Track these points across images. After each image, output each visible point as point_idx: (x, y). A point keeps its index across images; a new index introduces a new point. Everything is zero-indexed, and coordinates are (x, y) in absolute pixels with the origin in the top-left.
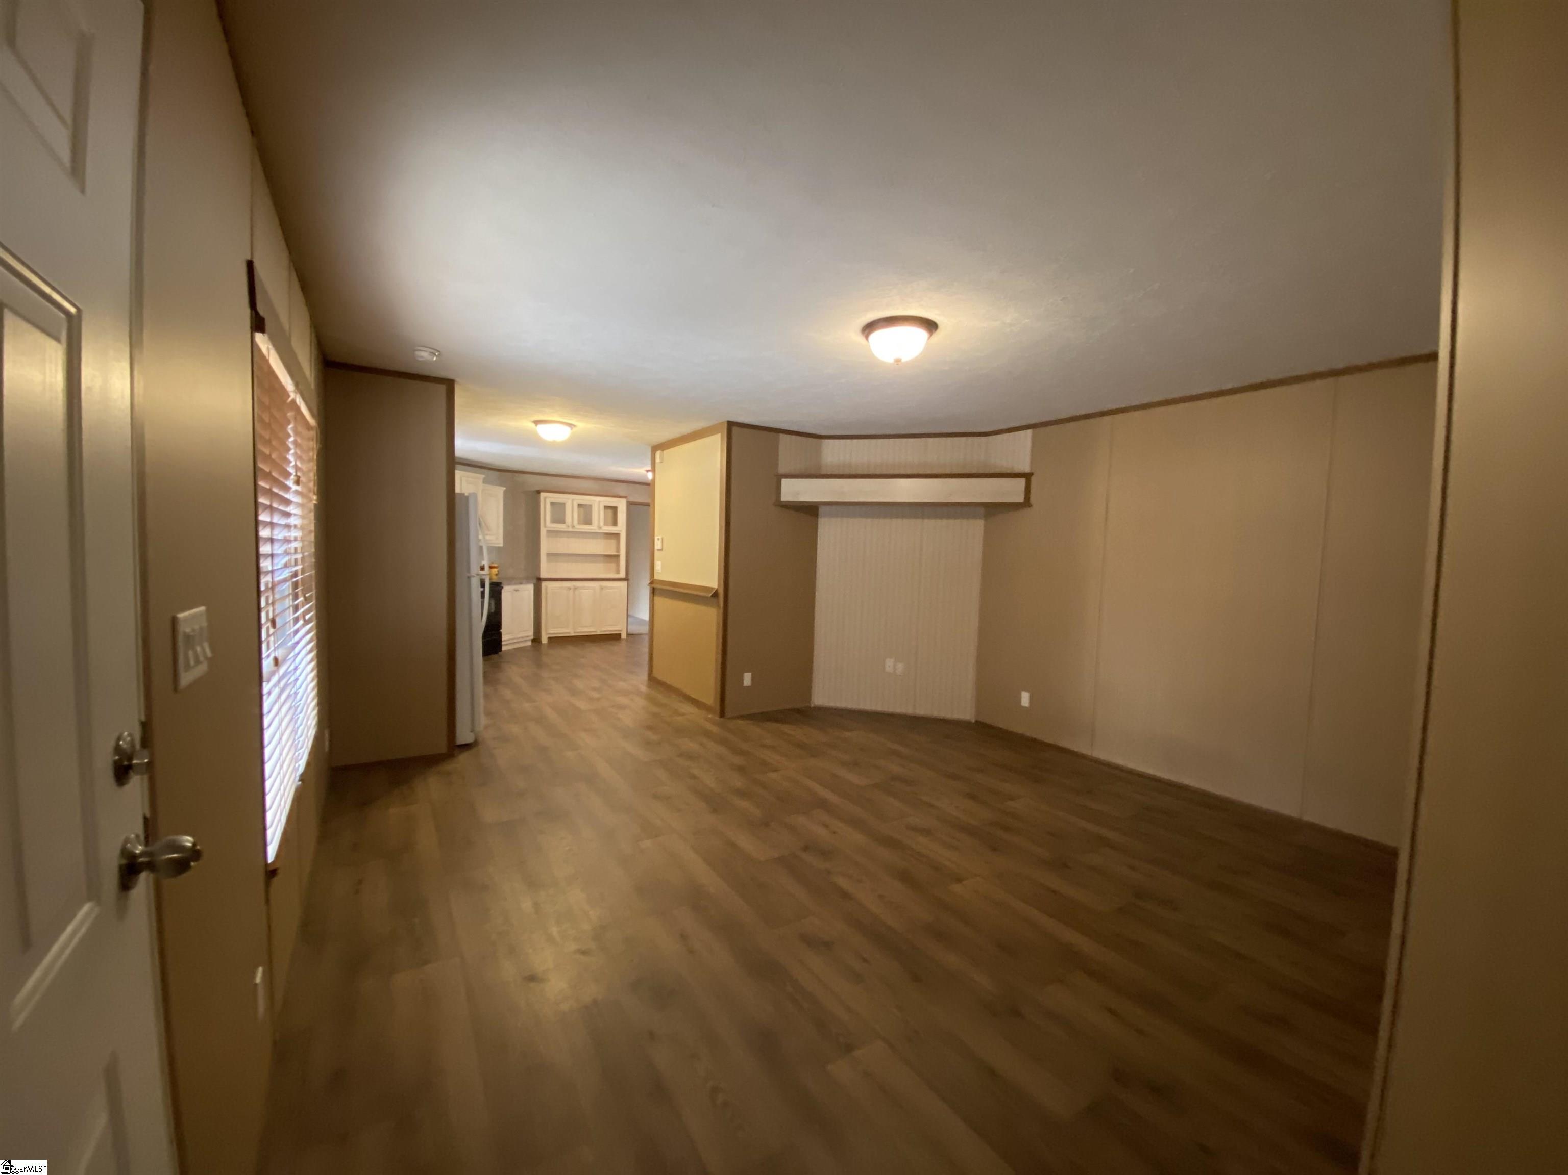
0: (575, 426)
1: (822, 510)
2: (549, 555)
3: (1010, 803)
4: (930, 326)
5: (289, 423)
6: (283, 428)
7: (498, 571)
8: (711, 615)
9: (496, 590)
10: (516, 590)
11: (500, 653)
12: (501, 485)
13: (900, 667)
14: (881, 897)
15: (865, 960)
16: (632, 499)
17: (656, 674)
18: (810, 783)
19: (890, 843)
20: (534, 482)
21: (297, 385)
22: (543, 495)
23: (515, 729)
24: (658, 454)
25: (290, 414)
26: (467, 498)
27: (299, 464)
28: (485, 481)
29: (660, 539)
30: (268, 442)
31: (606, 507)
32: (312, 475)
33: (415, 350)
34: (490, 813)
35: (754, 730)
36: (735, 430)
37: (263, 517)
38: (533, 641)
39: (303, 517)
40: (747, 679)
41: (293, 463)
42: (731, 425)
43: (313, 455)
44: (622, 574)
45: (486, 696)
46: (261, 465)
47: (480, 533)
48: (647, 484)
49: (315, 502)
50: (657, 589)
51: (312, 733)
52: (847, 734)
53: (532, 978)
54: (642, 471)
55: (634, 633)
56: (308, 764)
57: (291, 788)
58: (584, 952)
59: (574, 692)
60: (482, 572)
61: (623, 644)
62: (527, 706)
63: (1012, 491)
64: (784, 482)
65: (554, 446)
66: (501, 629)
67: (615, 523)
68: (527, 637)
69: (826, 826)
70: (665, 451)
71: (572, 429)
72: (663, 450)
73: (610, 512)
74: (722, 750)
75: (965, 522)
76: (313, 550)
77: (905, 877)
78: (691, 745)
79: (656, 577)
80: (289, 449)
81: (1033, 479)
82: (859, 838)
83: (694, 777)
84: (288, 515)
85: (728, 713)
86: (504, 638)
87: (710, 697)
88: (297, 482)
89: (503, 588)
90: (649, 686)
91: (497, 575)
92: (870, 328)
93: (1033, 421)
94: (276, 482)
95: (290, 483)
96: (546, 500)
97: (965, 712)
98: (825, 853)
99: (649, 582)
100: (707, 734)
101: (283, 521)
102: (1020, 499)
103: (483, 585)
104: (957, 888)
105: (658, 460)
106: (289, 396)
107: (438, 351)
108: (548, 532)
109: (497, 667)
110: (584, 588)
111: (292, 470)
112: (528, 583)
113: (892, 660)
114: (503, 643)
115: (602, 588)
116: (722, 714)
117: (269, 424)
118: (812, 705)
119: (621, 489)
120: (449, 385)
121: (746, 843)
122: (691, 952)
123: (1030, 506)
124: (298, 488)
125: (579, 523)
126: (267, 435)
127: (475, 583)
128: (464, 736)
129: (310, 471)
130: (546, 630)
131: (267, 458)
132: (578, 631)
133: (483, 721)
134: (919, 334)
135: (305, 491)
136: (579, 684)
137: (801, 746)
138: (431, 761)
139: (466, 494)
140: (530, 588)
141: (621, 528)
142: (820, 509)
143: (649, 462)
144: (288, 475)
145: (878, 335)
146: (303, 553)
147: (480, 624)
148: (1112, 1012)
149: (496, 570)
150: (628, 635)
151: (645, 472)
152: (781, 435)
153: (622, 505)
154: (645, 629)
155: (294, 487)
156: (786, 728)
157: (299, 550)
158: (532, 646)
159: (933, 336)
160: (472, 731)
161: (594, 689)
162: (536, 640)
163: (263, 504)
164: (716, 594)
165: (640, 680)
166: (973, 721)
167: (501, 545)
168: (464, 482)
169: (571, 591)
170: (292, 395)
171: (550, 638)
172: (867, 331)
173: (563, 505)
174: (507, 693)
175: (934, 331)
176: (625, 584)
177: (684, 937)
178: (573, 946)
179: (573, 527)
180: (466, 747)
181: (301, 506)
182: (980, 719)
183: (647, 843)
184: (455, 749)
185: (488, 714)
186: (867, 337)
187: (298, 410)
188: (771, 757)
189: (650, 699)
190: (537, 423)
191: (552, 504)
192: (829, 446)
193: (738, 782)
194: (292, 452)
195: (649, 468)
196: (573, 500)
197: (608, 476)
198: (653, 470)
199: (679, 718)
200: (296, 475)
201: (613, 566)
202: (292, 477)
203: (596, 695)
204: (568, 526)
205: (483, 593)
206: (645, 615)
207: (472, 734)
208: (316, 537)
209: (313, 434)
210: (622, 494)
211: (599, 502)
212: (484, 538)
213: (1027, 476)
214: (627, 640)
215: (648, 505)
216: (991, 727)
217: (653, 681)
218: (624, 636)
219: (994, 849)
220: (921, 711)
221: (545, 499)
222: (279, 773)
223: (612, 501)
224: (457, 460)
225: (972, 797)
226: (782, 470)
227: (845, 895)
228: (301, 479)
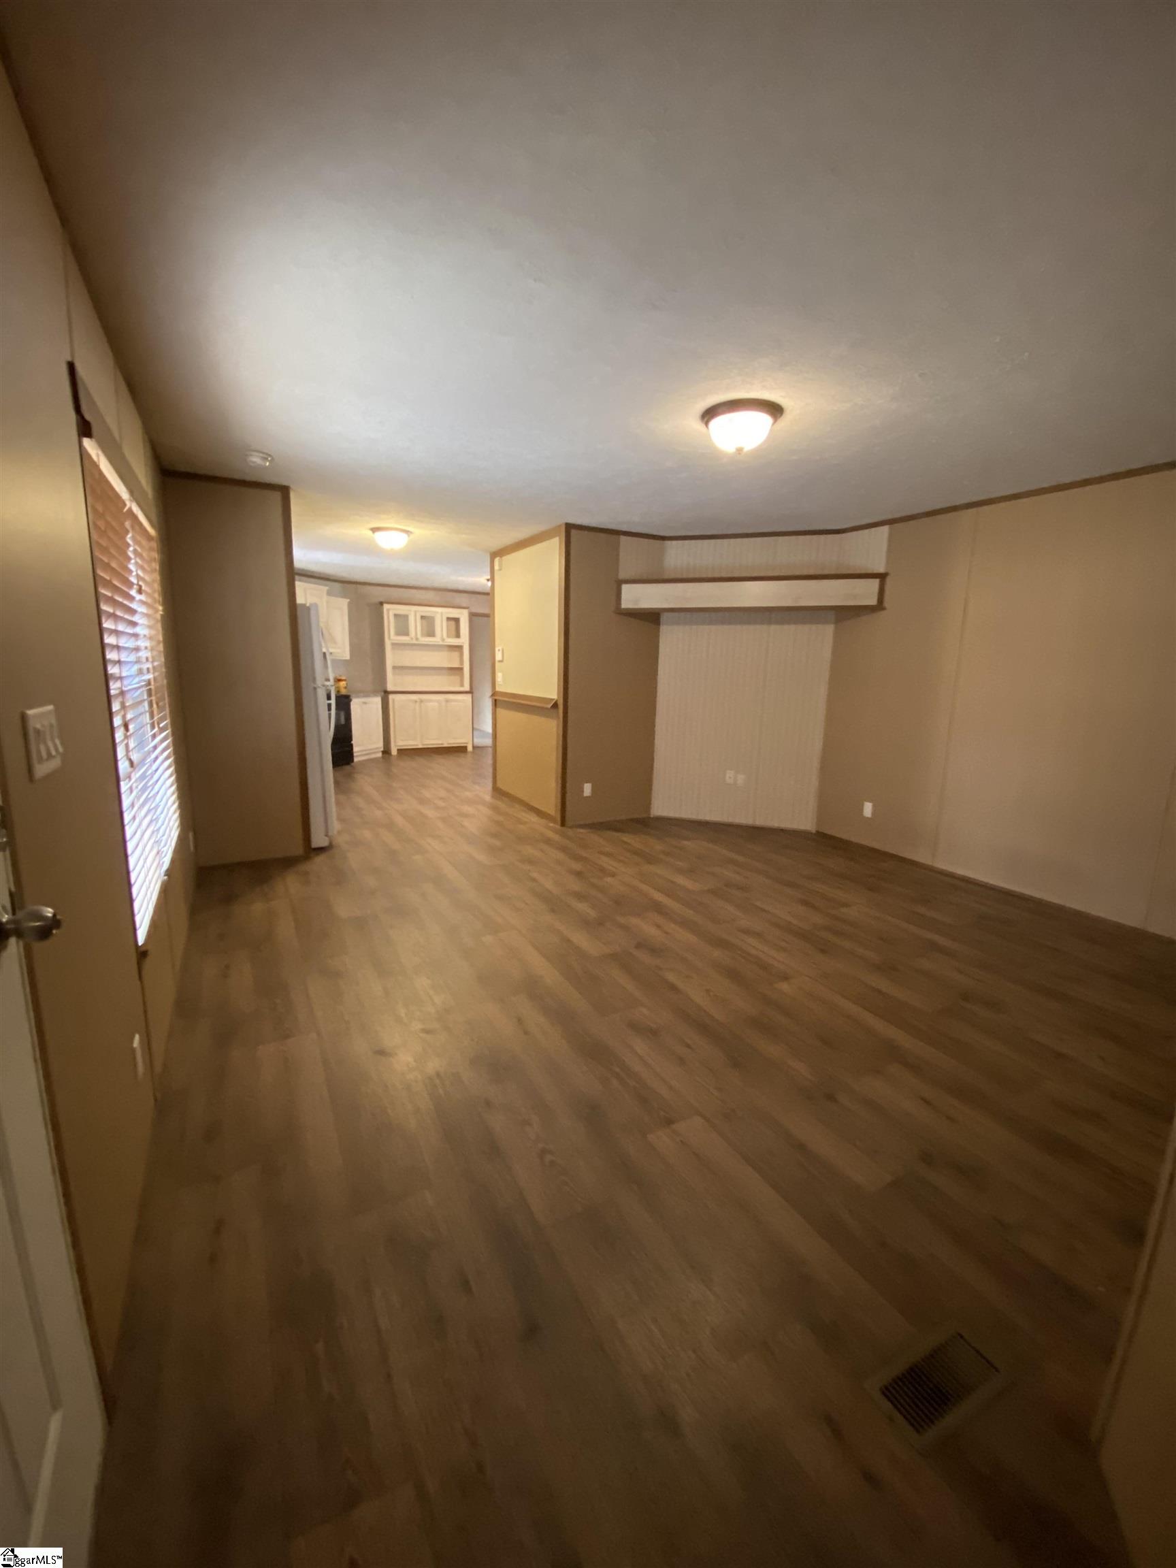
0: (411, 533)
1: (664, 617)
2: (394, 668)
3: (844, 910)
4: (775, 410)
5: (127, 532)
6: (123, 538)
7: (347, 684)
8: (551, 727)
9: (344, 703)
10: (365, 703)
11: (352, 764)
12: (345, 596)
13: (741, 779)
14: (708, 991)
15: (688, 1046)
16: (474, 610)
17: (499, 785)
18: (644, 887)
19: (722, 944)
20: (377, 594)
21: (131, 492)
22: (386, 606)
23: (367, 834)
24: (497, 560)
25: (128, 524)
26: (308, 609)
27: (140, 573)
28: (329, 593)
29: (501, 652)
30: (105, 550)
31: (449, 619)
32: (157, 586)
33: (247, 455)
34: (344, 908)
35: (594, 838)
36: (573, 532)
37: (108, 624)
38: (384, 752)
39: (150, 627)
40: (587, 789)
41: (134, 574)
42: (569, 527)
43: (156, 566)
44: (467, 687)
45: (338, 803)
46: (100, 573)
47: (323, 645)
48: (488, 594)
49: (161, 613)
50: (499, 701)
51: (175, 834)
52: (686, 843)
53: (382, 1053)
54: (480, 580)
55: (480, 745)
56: (173, 861)
57: (157, 881)
58: (427, 1032)
59: (422, 801)
60: (327, 683)
61: (469, 755)
62: (378, 813)
63: (865, 593)
64: (625, 587)
65: (392, 555)
66: (351, 740)
67: (458, 635)
68: (377, 748)
69: (658, 926)
70: (504, 558)
71: (409, 536)
72: (501, 557)
73: (453, 623)
74: (560, 856)
75: (814, 627)
76: (163, 659)
77: (733, 975)
78: (529, 850)
79: (498, 689)
80: (129, 559)
81: (889, 580)
82: (691, 938)
83: (534, 880)
84: (134, 624)
85: (569, 822)
86: (356, 749)
87: (550, 805)
88: (140, 591)
89: (350, 701)
90: (493, 797)
91: (345, 688)
92: (709, 414)
93: (890, 517)
94: (116, 589)
95: (133, 592)
96: (390, 611)
97: (805, 821)
98: (655, 951)
99: (490, 694)
100: (548, 841)
101: (130, 630)
102: (873, 601)
103: (329, 698)
104: (784, 986)
105: (496, 567)
106: (125, 505)
107: (270, 455)
108: (393, 644)
109: (350, 776)
110: (430, 701)
111: (134, 580)
112: (376, 696)
113: (732, 772)
114: (355, 754)
115: (447, 701)
116: (563, 824)
117: (105, 532)
118: (652, 816)
119: (463, 599)
120: (284, 491)
121: (581, 939)
122: (526, 1033)
123: (884, 609)
124: (143, 597)
125: (423, 635)
126: (104, 543)
127: (321, 694)
128: (318, 840)
129: (154, 581)
130: (395, 742)
131: (107, 567)
132: (425, 743)
133: (336, 826)
134: (762, 420)
135: (149, 601)
136: (427, 794)
137: (636, 853)
138: (288, 863)
139: (308, 605)
140: (377, 701)
141: (464, 640)
142: (662, 616)
143: (488, 569)
144: (131, 585)
145: (718, 422)
146: (152, 662)
147: (328, 734)
148: (926, 1101)
149: (344, 682)
150: (474, 747)
151: (486, 581)
152: (623, 538)
153: (464, 616)
154: (488, 742)
155: (138, 597)
156: (626, 838)
157: (150, 660)
158: (383, 757)
159: (777, 423)
160: (326, 835)
161: (441, 799)
162: (386, 752)
163: (106, 611)
164: (555, 705)
165: (484, 791)
166: (814, 831)
167: (348, 657)
168: (305, 593)
169: (418, 704)
170: (128, 504)
171: (400, 751)
172: (706, 419)
173: (406, 617)
174: (359, 801)
175: (779, 415)
176: (468, 698)
177: (520, 1021)
178: (419, 1026)
179: (417, 639)
180: (321, 850)
181: (147, 615)
182: (820, 831)
183: (488, 939)
184: (312, 851)
185: (341, 820)
186: (707, 424)
187: (135, 518)
188: (606, 862)
189: (495, 809)
190: (374, 530)
191: (396, 616)
192: (673, 548)
193: (575, 885)
194: (133, 561)
195: (489, 577)
196: (416, 612)
197: (450, 586)
198: (492, 579)
199: (521, 826)
200: (138, 584)
201: (456, 678)
202: (135, 586)
203: (441, 804)
204: (412, 639)
205: (329, 705)
206: (489, 728)
207: (327, 838)
208: (165, 647)
209: (154, 544)
210: (464, 605)
211: (442, 613)
212: (328, 650)
213: (882, 577)
214: (473, 752)
215: (487, 616)
216: (831, 837)
217: (497, 791)
218: (470, 748)
219: (823, 951)
220: (760, 822)
221: (388, 610)
222: (143, 866)
223: (454, 613)
224: (296, 571)
225: (805, 903)
226: (622, 575)
227: (673, 988)
228: (143, 588)
